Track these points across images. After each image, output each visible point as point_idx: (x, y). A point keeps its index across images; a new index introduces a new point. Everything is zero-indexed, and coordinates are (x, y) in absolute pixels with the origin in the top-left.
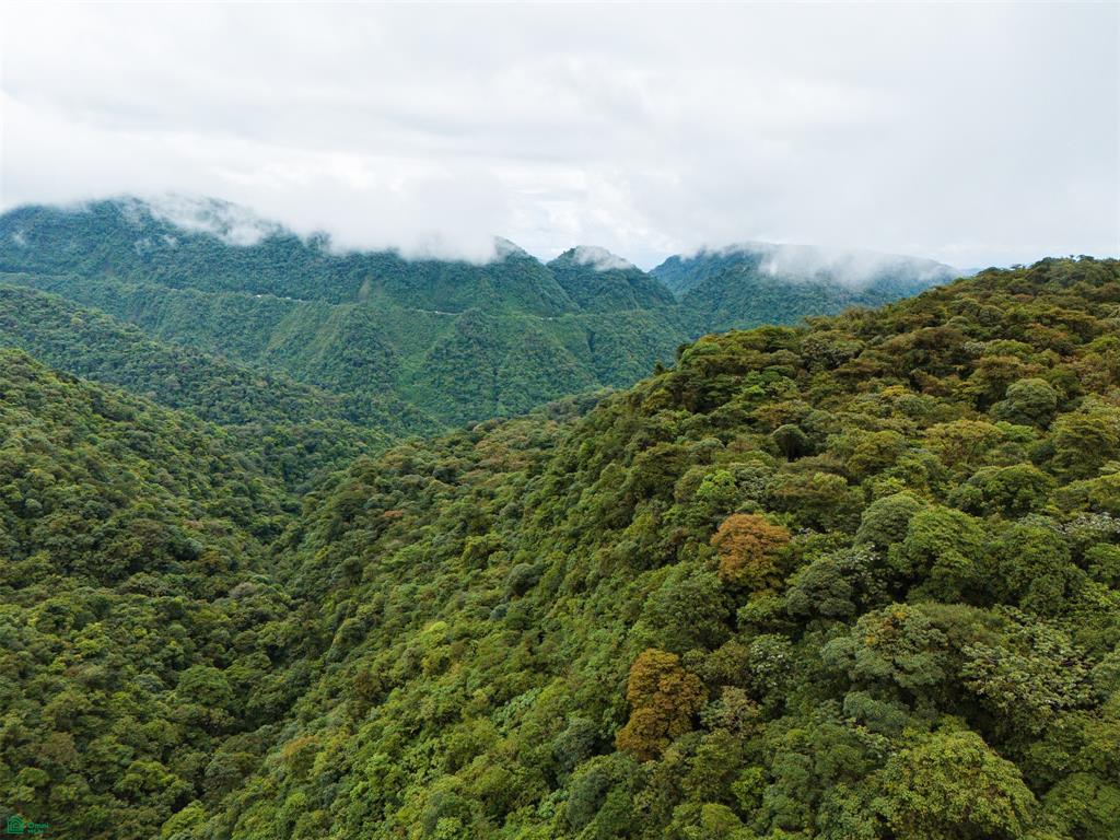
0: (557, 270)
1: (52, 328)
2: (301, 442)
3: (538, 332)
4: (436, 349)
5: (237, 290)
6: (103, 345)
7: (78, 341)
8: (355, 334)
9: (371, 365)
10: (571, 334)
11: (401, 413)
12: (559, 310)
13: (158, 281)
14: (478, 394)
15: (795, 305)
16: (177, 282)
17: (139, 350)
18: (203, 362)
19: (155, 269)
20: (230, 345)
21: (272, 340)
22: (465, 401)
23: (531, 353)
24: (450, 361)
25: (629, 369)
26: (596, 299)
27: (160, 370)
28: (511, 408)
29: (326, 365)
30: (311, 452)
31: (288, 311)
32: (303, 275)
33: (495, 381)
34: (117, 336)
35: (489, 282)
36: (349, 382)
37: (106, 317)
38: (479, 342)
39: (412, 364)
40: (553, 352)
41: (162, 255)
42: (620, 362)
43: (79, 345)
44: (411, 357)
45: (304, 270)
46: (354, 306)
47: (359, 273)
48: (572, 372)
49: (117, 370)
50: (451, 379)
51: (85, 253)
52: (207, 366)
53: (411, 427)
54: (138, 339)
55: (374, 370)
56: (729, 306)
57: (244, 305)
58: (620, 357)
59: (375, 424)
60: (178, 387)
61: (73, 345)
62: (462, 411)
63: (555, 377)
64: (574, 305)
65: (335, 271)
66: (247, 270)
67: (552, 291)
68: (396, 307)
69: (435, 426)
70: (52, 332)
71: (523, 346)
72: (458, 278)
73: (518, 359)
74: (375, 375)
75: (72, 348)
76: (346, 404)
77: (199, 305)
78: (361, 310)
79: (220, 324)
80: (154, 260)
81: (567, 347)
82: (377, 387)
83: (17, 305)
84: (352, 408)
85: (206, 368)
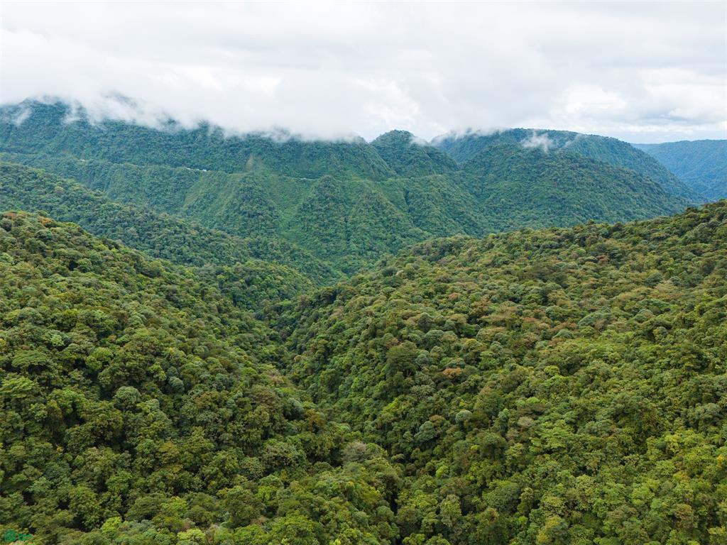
0: (379, 148)
1: (42, 194)
2: (242, 278)
3: (373, 192)
4: (304, 205)
5: (160, 164)
6: (80, 206)
7: (61, 203)
8: (248, 194)
9: (260, 216)
10: (393, 193)
11: (289, 251)
12: (383, 176)
13: (103, 157)
14: (336, 236)
15: (543, 171)
16: (116, 159)
17: (107, 210)
18: (152, 218)
19: (100, 149)
20: (159, 203)
21: (187, 199)
22: (326, 241)
23: (370, 207)
24: (314, 213)
25: (436, 217)
26: (407, 167)
27: (123, 224)
28: (360, 245)
29: (228, 216)
30: (249, 285)
31: (197, 179)
32: (206, 153)
33: (346, 227)
34: (89, 199)
35: (336, 156)
36: (246, 228)
37: (78, 186)
38: (333, 199)
39: (287, 215)
40: (385, 206)
41: (104, 139)
42: (429, 212)
43: (61, 206)
44: (286, 210)
45: (207, 149)
46: (245, 174)
47: (246, 151)
48: (398, 220)
49: (91, 224)
50: (316, 226)
51: (49, 138)
52: (155, 220)
53: (297, 261)
54: (104, 201)
55: (263, 220)
56: (495, 172)
57: (165, 174)
58: (429, 208)
59: (272, 259)
60: (137, 236)
61: (58, 206)
62: (326, 248)
63: (387, 224)
64: (393, 172)
65: (229, 151)
66: (165, 150)
67: (379, 163)
68: (273, 175)
69: (312, 260)
70: (42, 197)
71: (364, 202)
72: (314, 154)
73: (361, 211)
74: (263, 223)
75: (58, 209)
76: (251, 245)
77: (135, 174)
78: (250, 178)
79: (150, 188)
80: (99, 143)
81: (391, 201)
82: (266, 231)
83: (14, 177)
84: (255, 248)
85: (155, 222)
